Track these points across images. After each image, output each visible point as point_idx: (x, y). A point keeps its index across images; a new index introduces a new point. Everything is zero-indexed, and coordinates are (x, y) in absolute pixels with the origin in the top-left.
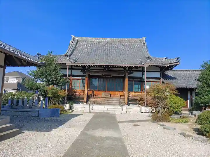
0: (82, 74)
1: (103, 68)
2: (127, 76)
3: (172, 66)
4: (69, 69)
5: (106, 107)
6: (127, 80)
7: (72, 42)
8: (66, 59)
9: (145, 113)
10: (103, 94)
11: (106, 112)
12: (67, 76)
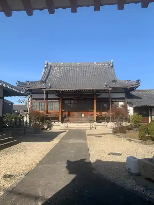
0: (56, 97)
1: (74, 92)
2: (95, 97)
3: (134, 87)
4: (45, 93)
5: (78, 125)
6: (95, 101)
7: (46, 68)
8: (42, 85)
9: (111, 128)
10: (76, 114)
11: (77, 128)
12: (44, 100)
